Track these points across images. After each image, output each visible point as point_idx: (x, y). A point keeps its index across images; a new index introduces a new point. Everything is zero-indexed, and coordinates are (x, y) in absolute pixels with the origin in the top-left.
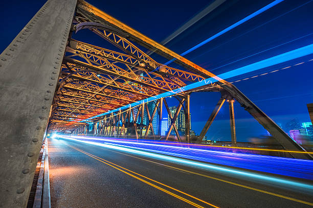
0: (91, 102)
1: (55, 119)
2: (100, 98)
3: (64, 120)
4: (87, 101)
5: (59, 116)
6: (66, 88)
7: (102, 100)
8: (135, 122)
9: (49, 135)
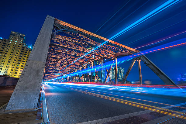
0: (65, 64)
1: (47, 74)
2: (69, 62)
3: (52, 74)
4: (63, 63)
5: (49, 72)
6: (52, 57)
7: (70, 63)
8: (88, 74)
9: (44, 83)
